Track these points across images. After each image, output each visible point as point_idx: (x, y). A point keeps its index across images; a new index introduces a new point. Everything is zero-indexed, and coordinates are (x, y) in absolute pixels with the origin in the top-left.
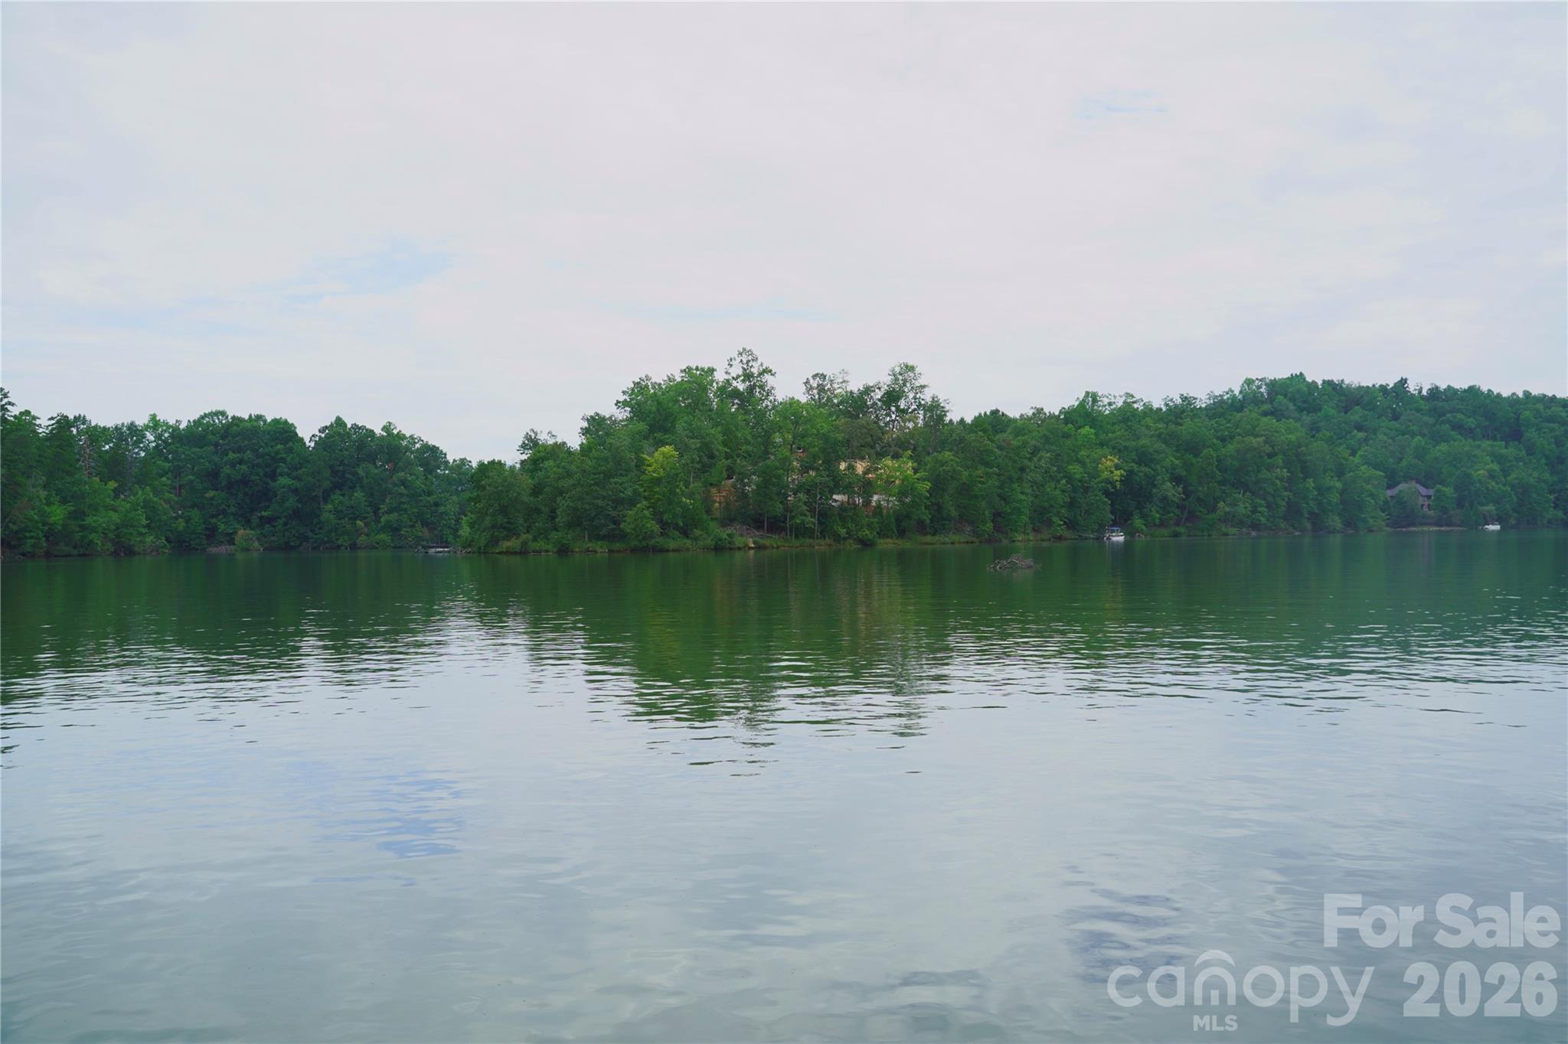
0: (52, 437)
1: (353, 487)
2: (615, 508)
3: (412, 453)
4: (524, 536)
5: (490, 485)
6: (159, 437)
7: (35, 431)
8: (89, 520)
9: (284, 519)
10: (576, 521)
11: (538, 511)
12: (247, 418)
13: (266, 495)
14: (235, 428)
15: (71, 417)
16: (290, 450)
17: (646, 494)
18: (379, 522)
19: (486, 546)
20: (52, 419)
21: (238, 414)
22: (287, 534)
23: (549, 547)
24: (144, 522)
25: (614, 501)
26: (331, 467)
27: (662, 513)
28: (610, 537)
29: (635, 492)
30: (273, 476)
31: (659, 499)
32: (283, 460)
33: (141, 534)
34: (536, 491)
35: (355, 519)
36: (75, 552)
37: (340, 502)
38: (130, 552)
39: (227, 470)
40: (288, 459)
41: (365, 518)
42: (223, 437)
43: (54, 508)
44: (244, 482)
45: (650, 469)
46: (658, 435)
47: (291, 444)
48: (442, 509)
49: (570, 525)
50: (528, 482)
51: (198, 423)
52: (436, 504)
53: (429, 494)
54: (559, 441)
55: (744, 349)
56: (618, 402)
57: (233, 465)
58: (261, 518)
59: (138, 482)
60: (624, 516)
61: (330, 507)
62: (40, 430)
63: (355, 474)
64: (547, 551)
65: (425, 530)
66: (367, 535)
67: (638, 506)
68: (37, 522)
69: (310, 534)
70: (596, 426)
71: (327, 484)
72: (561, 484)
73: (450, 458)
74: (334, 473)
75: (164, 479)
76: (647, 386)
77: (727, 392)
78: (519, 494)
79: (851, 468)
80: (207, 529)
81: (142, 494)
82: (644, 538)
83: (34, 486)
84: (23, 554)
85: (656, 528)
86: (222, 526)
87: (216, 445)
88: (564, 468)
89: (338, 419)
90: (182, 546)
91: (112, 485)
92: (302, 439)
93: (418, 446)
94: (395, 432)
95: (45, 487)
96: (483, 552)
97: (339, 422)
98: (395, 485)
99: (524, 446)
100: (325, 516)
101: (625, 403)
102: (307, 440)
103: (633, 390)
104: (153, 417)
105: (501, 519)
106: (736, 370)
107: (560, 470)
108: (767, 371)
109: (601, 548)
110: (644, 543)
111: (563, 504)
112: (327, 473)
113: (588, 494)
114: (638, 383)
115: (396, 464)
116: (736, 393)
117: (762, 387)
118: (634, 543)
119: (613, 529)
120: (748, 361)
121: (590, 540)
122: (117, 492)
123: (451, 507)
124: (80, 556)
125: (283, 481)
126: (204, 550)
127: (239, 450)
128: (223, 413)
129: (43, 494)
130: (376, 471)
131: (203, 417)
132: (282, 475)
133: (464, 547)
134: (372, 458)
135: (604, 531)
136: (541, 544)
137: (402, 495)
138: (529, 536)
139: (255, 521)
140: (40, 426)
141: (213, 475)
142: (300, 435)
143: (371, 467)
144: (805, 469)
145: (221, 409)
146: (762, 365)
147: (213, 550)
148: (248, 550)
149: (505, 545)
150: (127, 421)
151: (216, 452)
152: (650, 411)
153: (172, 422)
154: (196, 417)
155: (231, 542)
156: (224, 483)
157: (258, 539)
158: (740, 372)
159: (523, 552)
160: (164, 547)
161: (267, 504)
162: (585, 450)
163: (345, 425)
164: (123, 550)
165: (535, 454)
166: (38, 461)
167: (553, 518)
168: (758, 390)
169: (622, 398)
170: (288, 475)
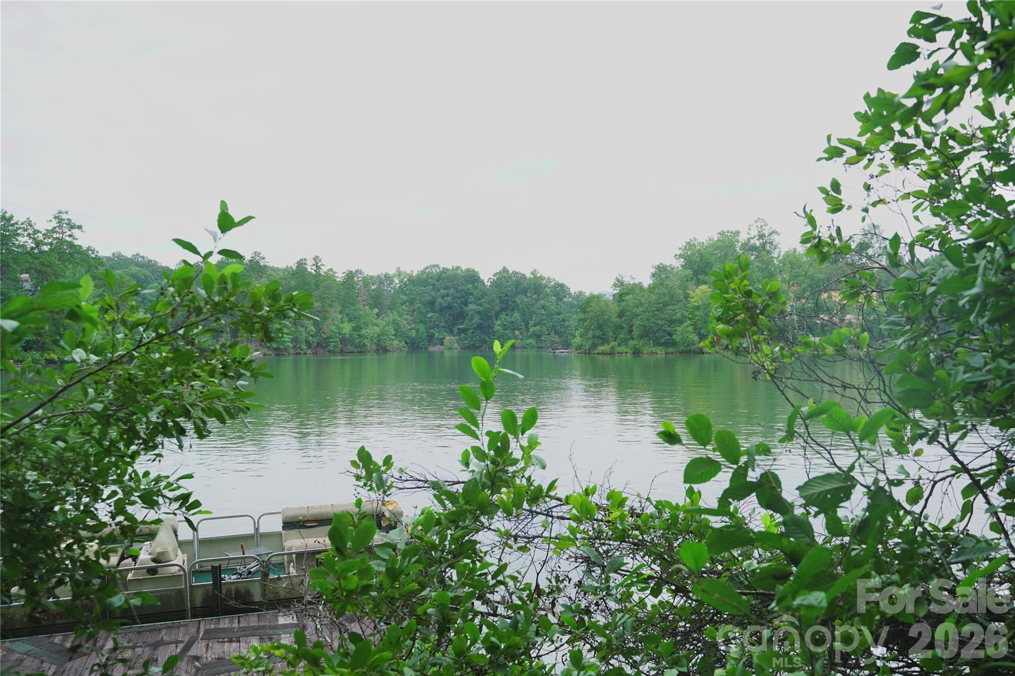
0: (344, 283)
1: (513, 310)
2: (669, 326)
3: (549, 288)
4: (612, 344)
5: (592, 311)
6: (401, 281)
7: (335, 280)
8: (363, 332)
9: (472, 330)
10: (646, 334)
11: (622, 328)
12: (451, 268)
13: (462, 315)
14: (444, 274)
15: (354, 271)
16: (476, 288)
17: (690, 316)
18: (529, 331)
19: (590, 349)
20: (344, 273)
21: (446, 266)
22: (474, 339)
23: (628, 350)
24: (393, 332)
25: (669, 321)
26: (500, 297)
27: (700, 329)
28: (666, 344)
29: (683, 315)
30: (466, 304)
31: (699, 320)
32: (472, 294)
33: (391, 339)
34: (621, 315)
35: (514, 329)
36: (356, 350)
37: (505, 319)
38: (386, 351)
39: (439, 300)
40: (475, 293)
41: (520, 329)
42: (437, 281)
43: (345, 324)
44: (449, 307)
45: (692, 300)
46: (701, 277)
47: (476, 284)
48: (567, 323)
49: (641, 337)
50: (616, 309)
51: (423, 272)
52: (564, 321)
53: (559, 314)
54: (637, 282)
55: (759, 218)
56: (676, 255)
57: (443, 297)
58: (459, 329)
59: (390, 309)
60: (676, 331)
61: (499, 322)
62: (338, 280)
63: (514, 302)
64: (626, 353)
65: (557, 337)
66: (521, 340)
67: (684, 324)
68: (336, 333)
69: (487, 339)
70: (661, 272)
71: (497, 308)
72: (635, 310)
73: (572, 291)
74: (502, 301)
75: (404, 307)
76: (694, 245)
77: (749, 248)
78: (609, 316)
79: (830, 297)
80: (428, 336)
81: (392, 316)
82: (688, 345)
83: (335, 312)
84: (329, 352)
85: (696, 338)
86: (437, 334)
87: (433, 285)
88: (638, 300)
89: (504, 268)
90: (414, 346)
91: (376, 311)
92: (483, 280)
93: (552, 283)
94: (539, 275)
95: (340, 312)
96: (588, 353)
97: (505, 270)
98: (538, 308)
99: (615, 285)
100: (496, 328)
101: (681, 256)
102: (486, 281)
103: (686, 247)
104: (398, 269)
105: (598, 333)
106: (754, 232)
107: (636, 301)
108: (774, 232)
109: (660, 352)
110: (688, 348)
111: (637, 322)
112: (498, 302)
113: (652, 316)
114: (689, 243)
115: (539, 295)
116: (754, 248)
117: (771, 243)
118: (682, 348)
119: (669, 339)
120: (762, 226)
121: (654, 346)
122: (378, 315)
123: (573, 322)
124: (358, 352)
125: (472, 306)
126: (426, 348)
127: (446, 288)
128: (437, 266)
129: (339, 316)
130: (527, 300)
131: (426, 269)
132: (471, 303)
133: (577, 350)
134: (524, 292)
135: (663, 340)
136: (623, 349)
137: (542, 314)
138: (616, 343)
139: (455, 331)
140: (337, 277)
141: (432, 303)
142: (482, 278)
143: (524, 297)
144: (798, 298)
145: (436, 263)
146: (771, 228)
147: (431, 349)
148: (451, 349)
149: (601, 349)
150: (384, 272)
151: (433, 289)
152: (696, 261)
153: (409, 272)
154: (422, 269)
155: (442, 344)
156: (438, 308)
157: (457, 342)
158: (756, 233)
159: (612, 353)
160: (404, 347)
161: (462, 320)
162: (652, 289)
163: (509, 272)
164: (382, 349)
165: (620, 291)
166: (336, 298)
167: (631, 332)
168: (768, 245)
169: (678, 252)
170: (475, 303)
